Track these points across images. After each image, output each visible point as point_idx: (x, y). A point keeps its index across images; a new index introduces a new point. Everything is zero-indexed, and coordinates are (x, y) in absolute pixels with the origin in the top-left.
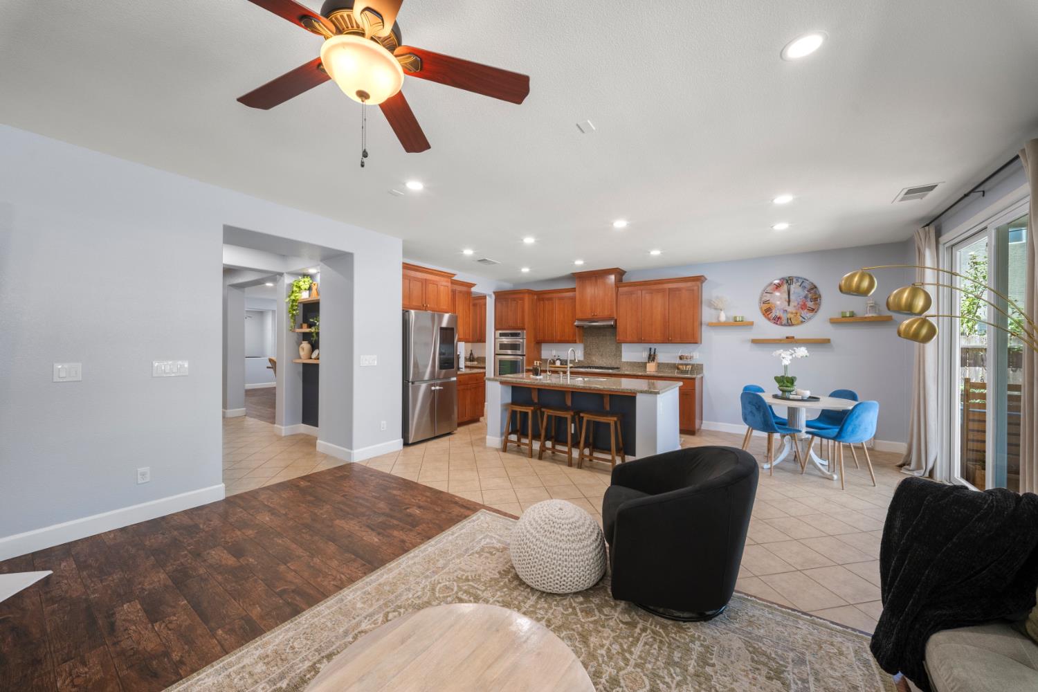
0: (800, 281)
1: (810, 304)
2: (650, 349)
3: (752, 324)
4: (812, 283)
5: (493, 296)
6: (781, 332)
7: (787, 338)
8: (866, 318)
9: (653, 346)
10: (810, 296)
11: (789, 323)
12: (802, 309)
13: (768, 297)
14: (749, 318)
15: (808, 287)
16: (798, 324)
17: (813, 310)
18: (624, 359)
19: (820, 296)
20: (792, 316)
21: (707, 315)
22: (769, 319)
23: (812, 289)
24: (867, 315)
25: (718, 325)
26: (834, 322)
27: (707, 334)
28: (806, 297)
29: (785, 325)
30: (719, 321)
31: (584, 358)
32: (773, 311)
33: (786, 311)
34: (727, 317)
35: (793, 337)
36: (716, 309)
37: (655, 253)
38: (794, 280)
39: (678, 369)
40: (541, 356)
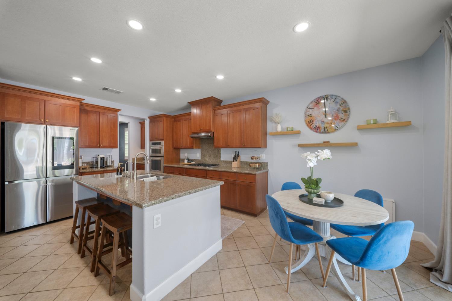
0: (334, 97)
1: (341, 116)
2: (236, 152)
3: (299, 133)
4: (343, 99)
5: (148, 120)
6: (319, 138)
7: (324, 142)
8: (387, 124)
9: (237, 150)
10: (341, 109)
11: (326, 131)
12: (335, 119)
13: (310, 112)
14: (297, 128)
15: (340, 102)
16: (332, 132)
17: (344, 120)
18: (222, 159)
19: (349, 109)
20: (328, 125)
21: (270, 127)
22: (311, 129)
23: (343, 103)
24: (388, 122)
25: (277, 135)
26: (360, 129)
27: (270, 141)
28: (338, 110)
29: (322, 133)
30: (277, 131)
31: (201, 158)
32: (314, 122)
33: (323, 121)
34: (282, 128)
35: (329, 142)
36: (275, 123)
37: (220, 77)
38: (330, 97)
39: (250, 166)
40: (180, 157)
